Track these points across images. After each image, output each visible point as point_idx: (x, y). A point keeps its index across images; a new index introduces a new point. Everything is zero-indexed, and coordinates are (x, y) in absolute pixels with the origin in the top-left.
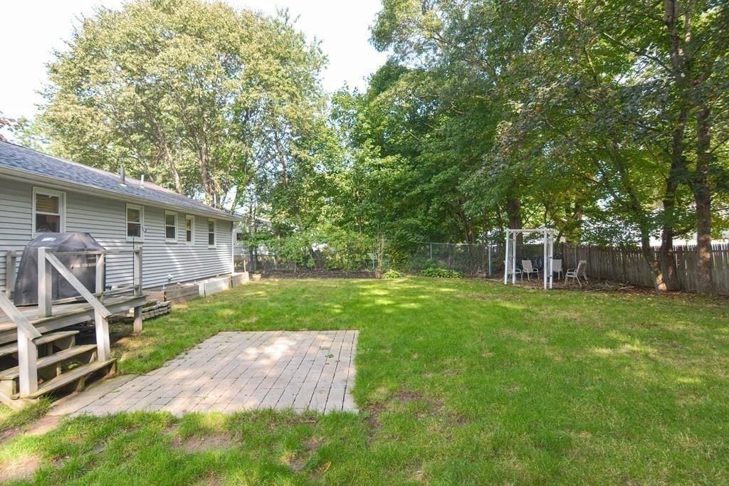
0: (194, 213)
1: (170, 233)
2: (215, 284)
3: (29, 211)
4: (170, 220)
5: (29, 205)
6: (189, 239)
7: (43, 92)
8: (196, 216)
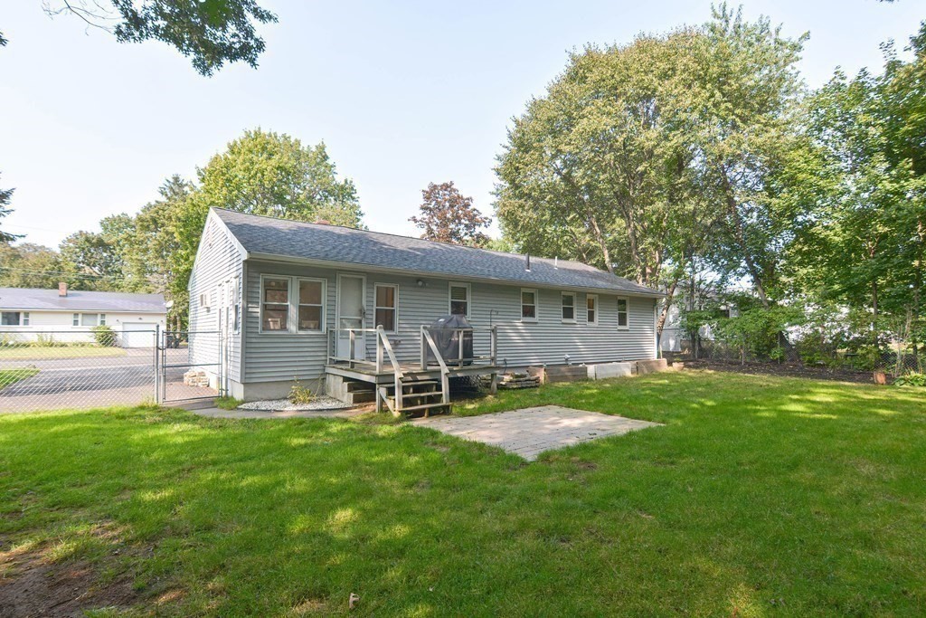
0: (597, 292)
1: (568, 313)
2: (619, 366)
3: (445, 299)
4: (568, 300)
5: (446, 295)
6: (591, 319)
7: (495, 191)
8: (599, 295)
